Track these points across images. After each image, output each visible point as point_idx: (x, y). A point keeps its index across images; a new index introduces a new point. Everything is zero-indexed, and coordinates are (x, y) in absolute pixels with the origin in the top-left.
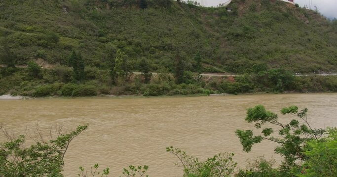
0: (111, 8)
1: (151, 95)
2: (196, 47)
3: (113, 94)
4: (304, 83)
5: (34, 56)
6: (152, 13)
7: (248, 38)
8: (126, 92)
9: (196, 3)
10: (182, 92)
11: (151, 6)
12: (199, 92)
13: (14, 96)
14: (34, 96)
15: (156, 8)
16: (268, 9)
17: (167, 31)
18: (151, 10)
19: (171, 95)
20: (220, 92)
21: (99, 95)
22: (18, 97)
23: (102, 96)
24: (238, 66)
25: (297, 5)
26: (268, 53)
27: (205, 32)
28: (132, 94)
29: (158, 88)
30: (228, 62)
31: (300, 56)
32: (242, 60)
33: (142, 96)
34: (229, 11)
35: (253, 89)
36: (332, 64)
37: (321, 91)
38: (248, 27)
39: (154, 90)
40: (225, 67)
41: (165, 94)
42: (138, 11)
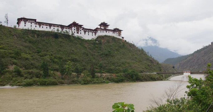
0: (38, 37)
1: (85, 84)
2: (89, 60)
3: (66, 84)
4: (143, 77)
5: (11, 63)
6: (62, 41)
7: (111, 56)
8: (73, 83)
9: (81, 37)
10: (97, 82)
11: (60, 37)
12: (104, 82)
13: (12, 86)
14: (25, 86)
15: (63, 39)
16: (115, 42)
17: (72, 51)
18: (60, 40)
19: (93, 84)
20: (112, 82)
21: (59, 84)
22: (15, 87)
23: (61, 85)
24: (112, 70)
25: (126, 41)
26: (123, 63)
27: (90, 53)
28: (75, 84)
29: (87, 80)
30: (107, 68)
31: (135, 65)
32: (113, 67)
33: (80, 84)
34: (97, 42)
35: (124, 80)
36: (147, 69)
37: (149, 81)
38: (110, 51)
39: (85, 81)
40: (105, 70)
41: (90, 83)
42: (54, 39)
